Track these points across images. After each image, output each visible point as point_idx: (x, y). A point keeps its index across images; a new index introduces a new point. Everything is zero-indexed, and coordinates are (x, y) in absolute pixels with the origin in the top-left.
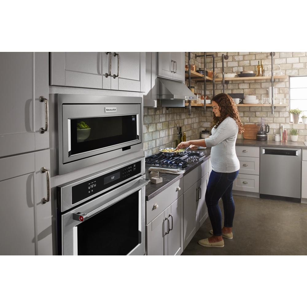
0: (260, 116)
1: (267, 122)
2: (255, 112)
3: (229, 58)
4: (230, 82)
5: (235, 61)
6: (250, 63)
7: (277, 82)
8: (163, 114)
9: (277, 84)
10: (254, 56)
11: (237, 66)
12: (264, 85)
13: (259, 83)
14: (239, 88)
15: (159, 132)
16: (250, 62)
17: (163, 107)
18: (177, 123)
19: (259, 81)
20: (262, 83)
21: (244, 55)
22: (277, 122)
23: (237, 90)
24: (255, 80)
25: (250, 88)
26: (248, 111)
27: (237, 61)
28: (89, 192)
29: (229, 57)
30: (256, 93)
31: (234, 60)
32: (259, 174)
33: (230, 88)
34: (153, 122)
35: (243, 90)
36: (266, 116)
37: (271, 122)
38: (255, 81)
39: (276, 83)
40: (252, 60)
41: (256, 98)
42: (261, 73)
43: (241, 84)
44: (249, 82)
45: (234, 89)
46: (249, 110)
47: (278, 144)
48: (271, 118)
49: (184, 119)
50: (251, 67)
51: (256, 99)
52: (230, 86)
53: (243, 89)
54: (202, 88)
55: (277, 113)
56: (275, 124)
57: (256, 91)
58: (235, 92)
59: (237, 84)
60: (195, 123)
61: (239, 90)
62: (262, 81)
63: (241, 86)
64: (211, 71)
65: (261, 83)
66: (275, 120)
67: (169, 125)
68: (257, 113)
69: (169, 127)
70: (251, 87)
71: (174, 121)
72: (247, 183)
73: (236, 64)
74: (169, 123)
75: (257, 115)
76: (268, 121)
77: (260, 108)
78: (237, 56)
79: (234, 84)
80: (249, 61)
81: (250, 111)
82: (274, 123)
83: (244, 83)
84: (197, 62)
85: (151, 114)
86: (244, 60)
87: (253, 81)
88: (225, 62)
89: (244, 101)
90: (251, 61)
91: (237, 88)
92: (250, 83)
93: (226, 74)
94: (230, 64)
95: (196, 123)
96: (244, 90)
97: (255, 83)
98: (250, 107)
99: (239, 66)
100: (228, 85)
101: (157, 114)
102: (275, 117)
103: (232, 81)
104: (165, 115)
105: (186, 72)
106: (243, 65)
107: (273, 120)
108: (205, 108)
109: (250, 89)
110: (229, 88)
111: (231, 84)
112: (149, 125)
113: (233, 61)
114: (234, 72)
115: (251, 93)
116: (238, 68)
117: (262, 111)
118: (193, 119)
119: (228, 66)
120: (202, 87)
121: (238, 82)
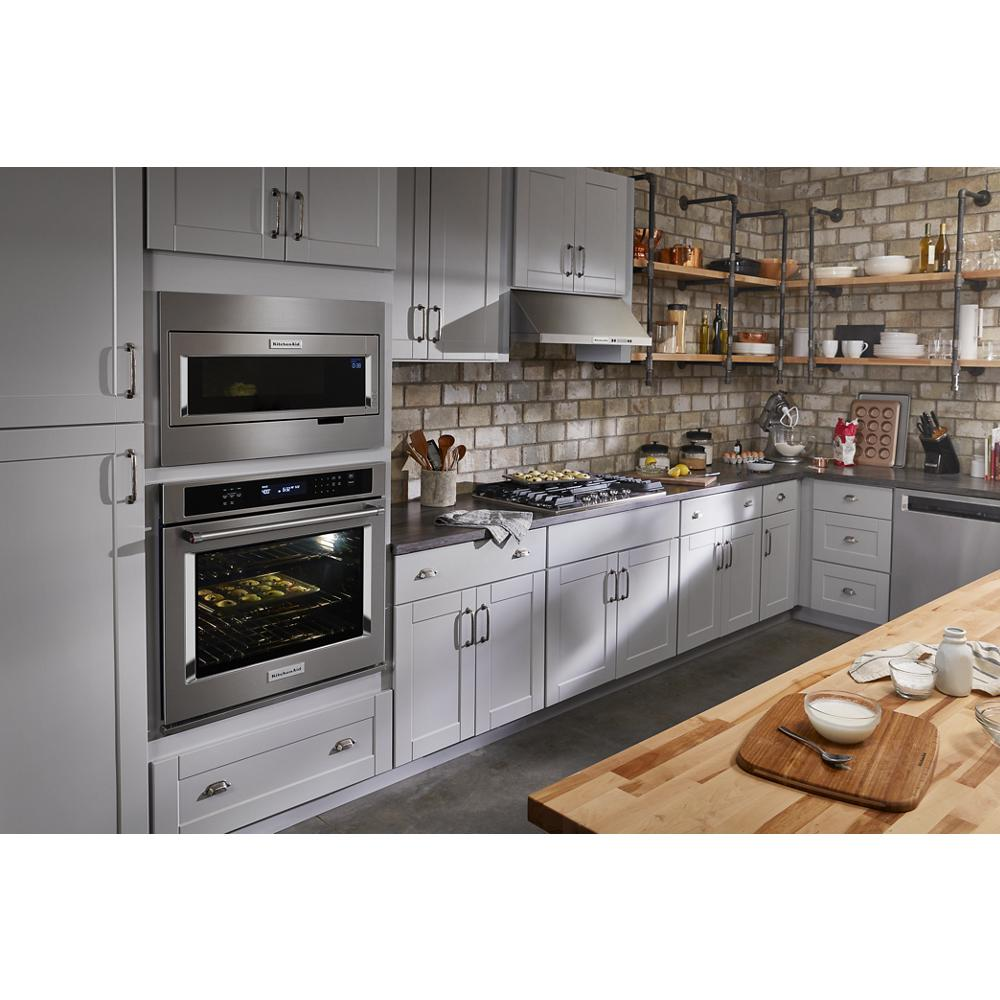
0: (932, 397)
1: (954, 416)
2: (918, 383)
3: (844, 217)
4: (846, 291)
5: (863, 227)
6: (908, 232)
7: (991, 289)
8: (580, 379)
9: (991, 294)
10: (922, 207)
11: (869, 240)
12: (948, 299)
13: (931, 294)
14: (870, 310)
15: (566, 424)
16: (908, 226)
17: (583, 362)
18: (639, 405)
19: (934, 288)
20: (943, 294)
21: (890, 206)
22: (987, 418)
23: (866, 314)
24: (922, 283)
25: (904, 309)
26: (895, 381)
27: (867, 226)
28: (225, 504)
29: (845, 214)
30: (923, 324)
31: (859, 223)
32: (889, 571)
33: (845, 309)
34: (541, 399)
35: (882, 316)
36: (951, 397)
37: (967, 416)
38: (921, 288)
39: (989, 292)
40: (913, 220)
41: (916, 341)
43: (878, 296)
44: (903, 289)
45: (856, 312)
46: (897, 378)
48: (966, 404)
49: (672, 397)
50: (909, 242)
51: (918, 344)
52: (845, 303)
53: (884, 312)
54: (763, 309)
55: (989, 388)
56: (980, 424)
57: (923, 316)
58: (859, 320)
59: (866, 297)
60: (723, 409)
61: (872, 315)
62: (944, 287)
63: (878, 303)
64: (775, 260)
65: (939, 293)
66: (978, 409)
67: (604, 410)
68: (922, 386)
69: (604, 414)
70: (909, 305)
71: (626, 400)
72: (854, 593)
73: (864, 234)
74: (604, 405)
75: (922, 394)
76: (957, 413)
77: (934, 372)
78: (869, 211)
79: (856, 297)
80: (904, 225)
81: (901, 380)
82: (976, 419)
83: (886, 292)
85: (533, 378)
86: (889, 221)
87: (916, 288)
88: (832, 229)
89: (878, 350)
90: (912, 224)
91: (866, 308)
92: (904, 294)
93: (834, 268)
94: (848, 236)
95: (729, 409)
96: (887, 313)
97: (921, 292)
98: (901, 367)
99: (873, 241)
100: (840, 298)
101: (555, 378)
102: (979, 401)
103: (851, 287)
104: (588, 383)
106: (885, 236)
107: (973, 409)
109: (904, 313)
110: (841, 308)
111: (848, 295)
112: (527, 406)
113: (855, 226)
114: (858, 260)
115: (906, 325)
116: (872, 246)
117: (938, 381)
118: (713, 399)
119: (842, 242)
120: (763, 305)
121: (869, 290)
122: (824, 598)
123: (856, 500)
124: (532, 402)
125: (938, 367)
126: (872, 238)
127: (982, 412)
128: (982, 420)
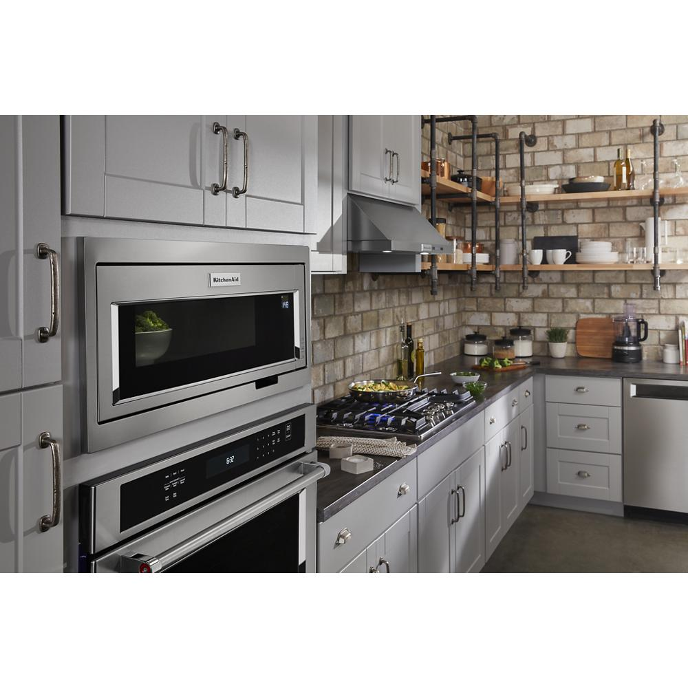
0: (622, 297)
1: (641, 312)
2: (609, 285)
3: (538, 142)
4: (541, 207)
5: (555, 151)
6: (595, 156)
7: (668, 204)
8: (362, 291)
9: (668, 209)
10: (606, 135)
11: (561, 163)
12: (632, 213)
13: (617, 209)
14: (564, 223)
15: (354, 338)
16: (595, 151)
17: (364, 273)
18: (399, 314)
19: (619, 204)
20: (628, 209)
21: (578, 134)
22: (670, 312)
23: (560, 226)
24: (609, 200)
25: (594, 222)
26: (588, 284)
27: (559, 150)
28: (167, 499)
29: (538, 139)
30: (611, 235)
31: (551, 147)
32: (620, 452)
33: (542, 223)
34: (337, 313)
35: (575, 228)
36: (638, 296)
37: (653, 311)
38: (609, 204)
39: (667, 207)
40: (600, 146)
41: (610, 249)
42: (624, 180)
43: (571, 211)
44: (593, 205)
45: (552, 225)
46: (591, 281)
47: (671, 370)
48: (652, 301)
49: (418, 305)
50: (596, 164)
51: (612, 251)
52: (541, 218)
53: (576, 225)
54: (465, 223)
55: (670, 288)
56: (663, 317)
57: (610, 228)
58: (555, 232)
59: (560, 212)
60: (446, 315)
61: (566, 227)
62: (628, 203)
63: (571, 217)
64: (489, 179)
65: (624, 208)
66: (662, 305)
67: (378, 321)
68: (613, 288)
69: (378, 325)
70: (598, 219)
71: (391, 309)
72: (588, 475)
73: (556, 158)
74: (378, 315)
75: (613, 294)
76: (644, 309)
77: (622, 275)
78: (560, 137)
79: (552, 212)
80: (592, 149)
81: (594, 282)
82: (660, 314)
83: (578, 208)
84: (454, 154)
85: (331, 292)
86: (578, 147)
87: (604, 204)
88: (528, 153)
89: (579, 257)
90: (598, 149)
91: (560, 221)
92: (593, 209)
93: (531, 186)
94: (542, 159)
95: (449, 314)
96: (580, 225)
97: (608, 207)
98: (594, 272)
99: (564, 163)
100: (537, 213)
101: (346, 290)
102: (662, 298)
103: (546, 203)
104: (368, 294)
105: (423, 179)
106: (575, 160)
107: (657, 306)
108: (475, 275)
109: (594, 225)
110: (537, 221)
111: (544, 210)
112: (327, 320)
113: (548, 150)
114: (553, 180)
115: (596, 236)
116: (564, 167)
117: (626, 283)
118: (442, 305)
119: (536, 164)
120: (465, 219)
121: (563, 206)
122: (560, 482)
123: (587, 391)
124: (330, 316)
125: (626, 271)
126: (564, 160)
127: (665, 308)
128: (666, 314)
